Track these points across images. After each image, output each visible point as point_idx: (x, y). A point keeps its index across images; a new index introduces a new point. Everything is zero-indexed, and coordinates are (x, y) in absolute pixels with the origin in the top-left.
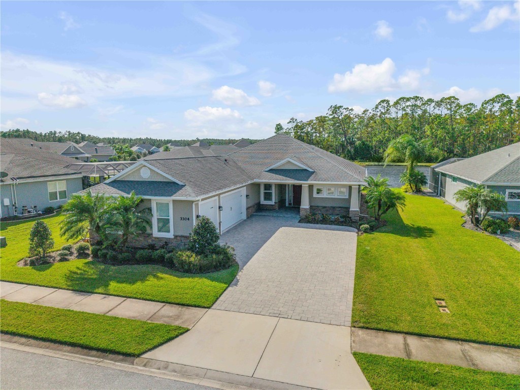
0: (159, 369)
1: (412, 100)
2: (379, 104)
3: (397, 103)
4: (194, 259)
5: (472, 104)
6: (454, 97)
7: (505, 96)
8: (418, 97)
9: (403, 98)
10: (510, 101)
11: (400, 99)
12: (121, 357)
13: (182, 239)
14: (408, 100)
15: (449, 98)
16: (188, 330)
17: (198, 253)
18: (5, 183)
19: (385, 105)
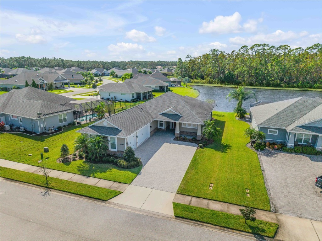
0: (113, 205)
1: (262, 46)
2: (242, 48)
3: (252, 47)
4: (125, 163)
5: (301, 48)
6: (287, 45)
7: (320, 45)
8: (266, 44)
9: (257, 45)
11: (255, 45)
12: (101, 201)
13: (121, 152)
14: (259, 46)
15: (285, 46)
16: (122, 193)
17: (127, 161)
18: (41, 118)
19: (245, 49)
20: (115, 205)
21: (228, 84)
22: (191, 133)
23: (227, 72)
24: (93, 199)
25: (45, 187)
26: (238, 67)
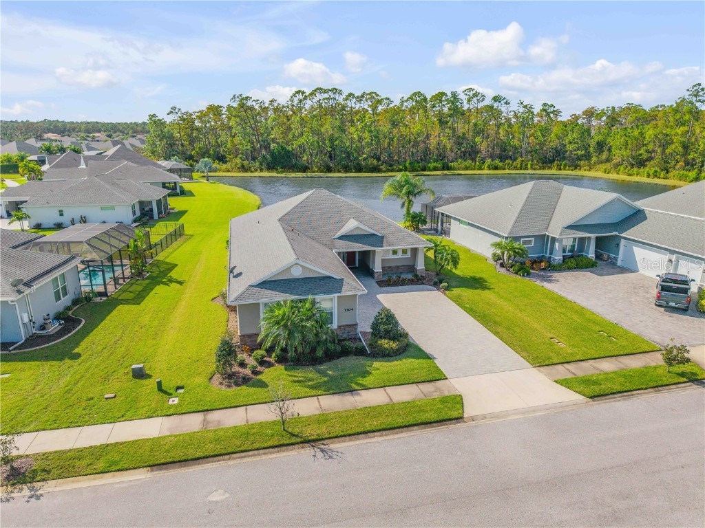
0: (483, 419)
1: (330, 93)
3: (313, 94)
5: (388, 99)
6: (375, 93)
7: (421, 94)
8: (336, 90)
9: (320, 89)
10: (425, 99)
11: (316, 90)
12: (454, 421)
13: (346, 328)
14: (326, 91)
15: (370, 94)
16: (460, 396)
19: (301, 97)
20: (486, 418)
21: (283, 170)
22: (398, 267)
23: (273, 146)
24: (434, 425)
25: (301, 443)
26: (297, 134)
